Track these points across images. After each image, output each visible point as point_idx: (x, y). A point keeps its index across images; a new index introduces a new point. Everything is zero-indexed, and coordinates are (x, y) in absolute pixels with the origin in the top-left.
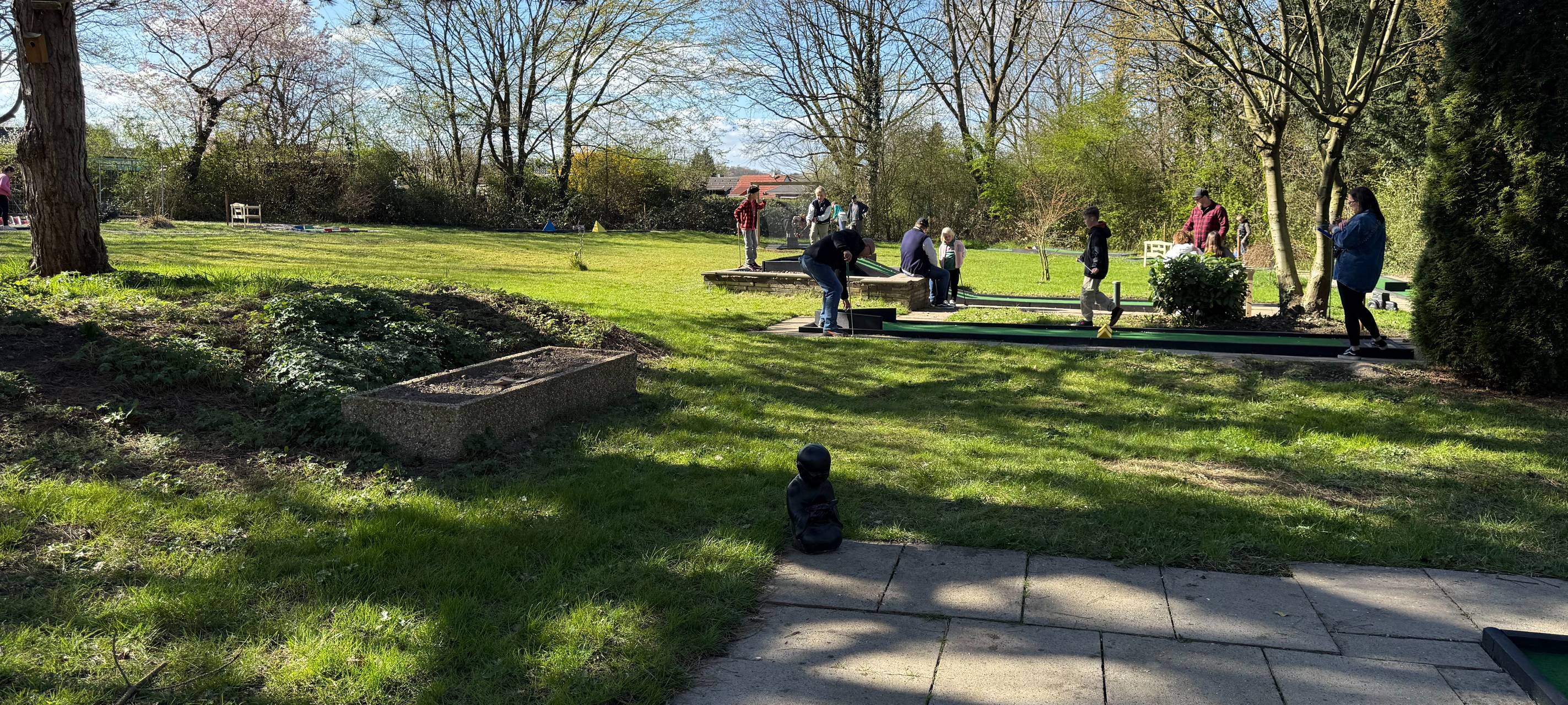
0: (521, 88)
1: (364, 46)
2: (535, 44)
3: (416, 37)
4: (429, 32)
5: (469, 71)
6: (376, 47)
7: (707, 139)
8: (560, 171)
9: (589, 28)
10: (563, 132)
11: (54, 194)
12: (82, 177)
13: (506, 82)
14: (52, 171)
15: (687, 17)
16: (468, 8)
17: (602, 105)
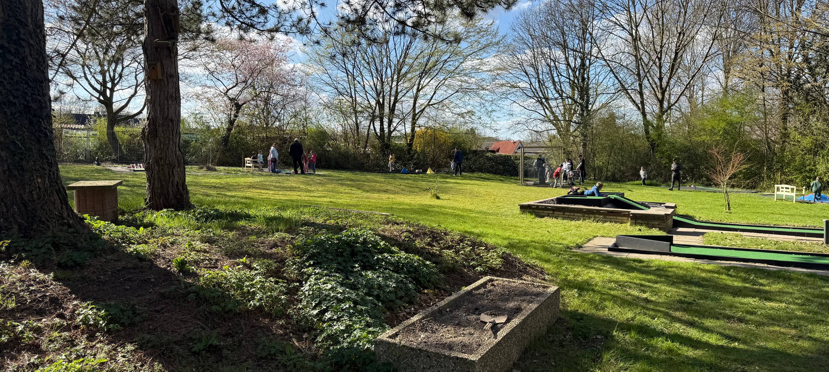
0: (390, 96)
1: (312, 77)
2: (399, 73)
3: (339, 71)
4: (345, 69)
5: (364, 88)
6: (318, 77)
7: (489, 122)
8: (408, 140)
9: (426, 65)
10: (411, 120)
11: (161, 159)
12: (177, 149)
13: (383, 95)
14: (160, 145)
15: (479, 56)
16: (365, 56)
17: (432, 105)
